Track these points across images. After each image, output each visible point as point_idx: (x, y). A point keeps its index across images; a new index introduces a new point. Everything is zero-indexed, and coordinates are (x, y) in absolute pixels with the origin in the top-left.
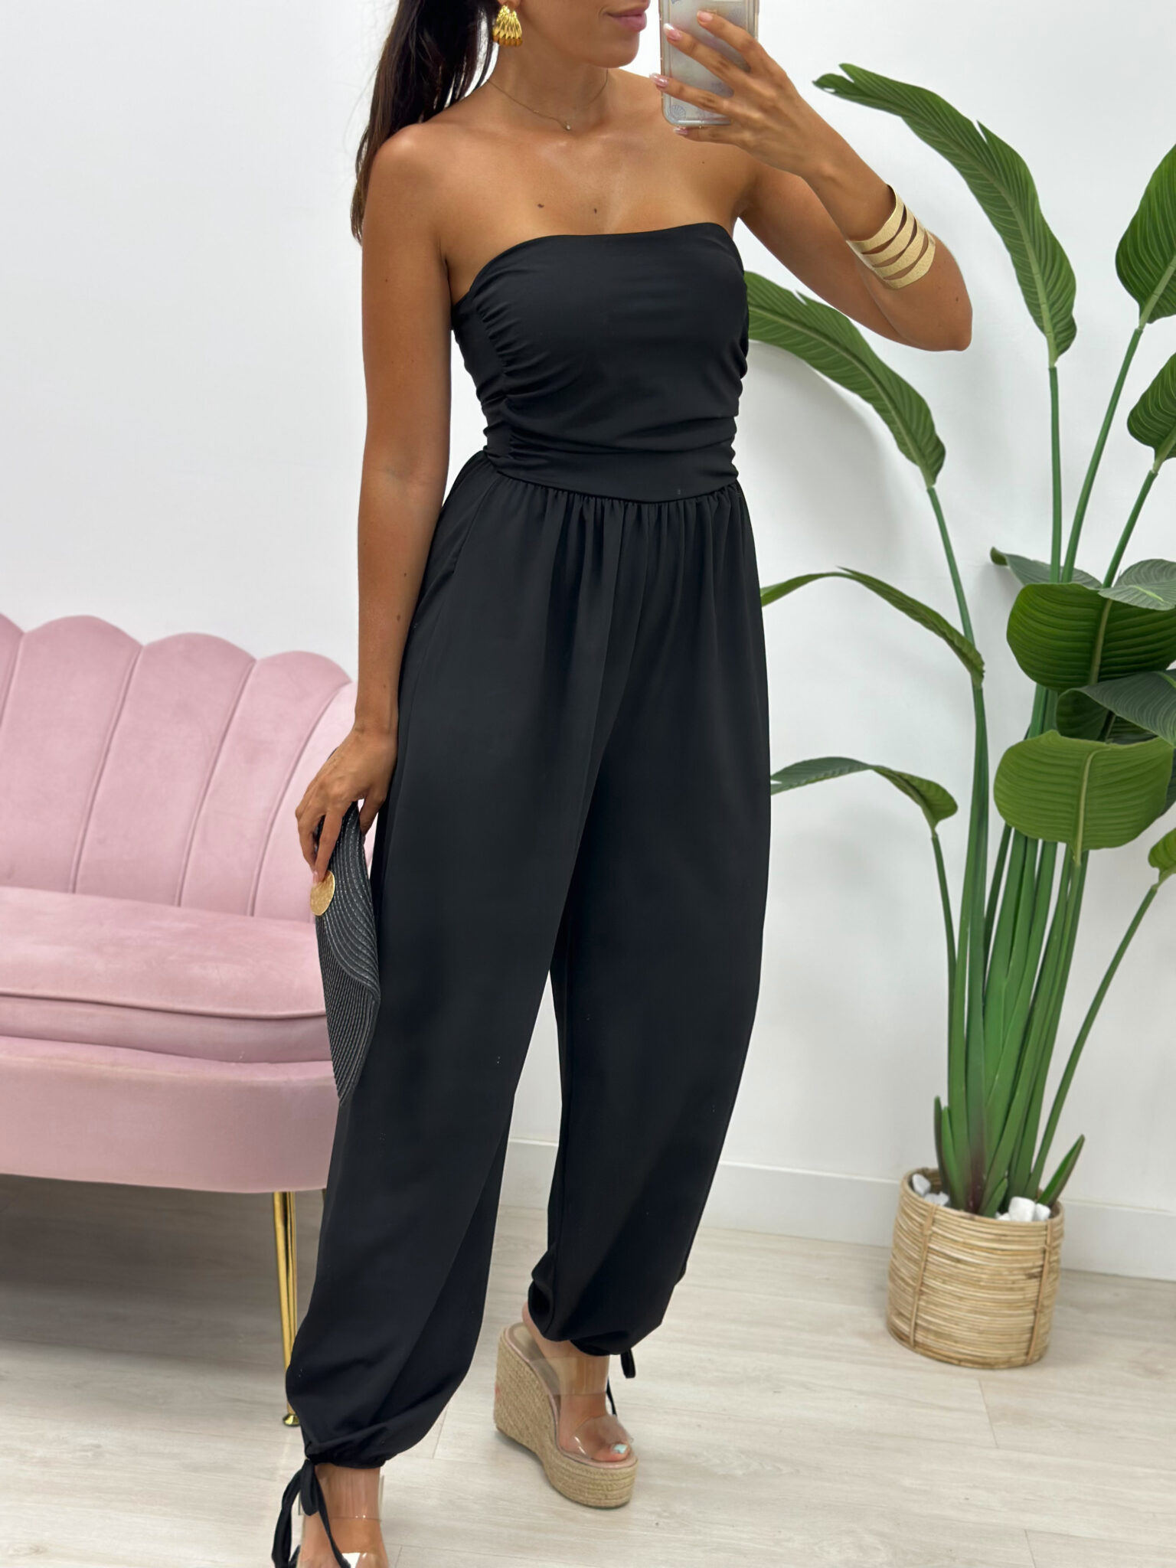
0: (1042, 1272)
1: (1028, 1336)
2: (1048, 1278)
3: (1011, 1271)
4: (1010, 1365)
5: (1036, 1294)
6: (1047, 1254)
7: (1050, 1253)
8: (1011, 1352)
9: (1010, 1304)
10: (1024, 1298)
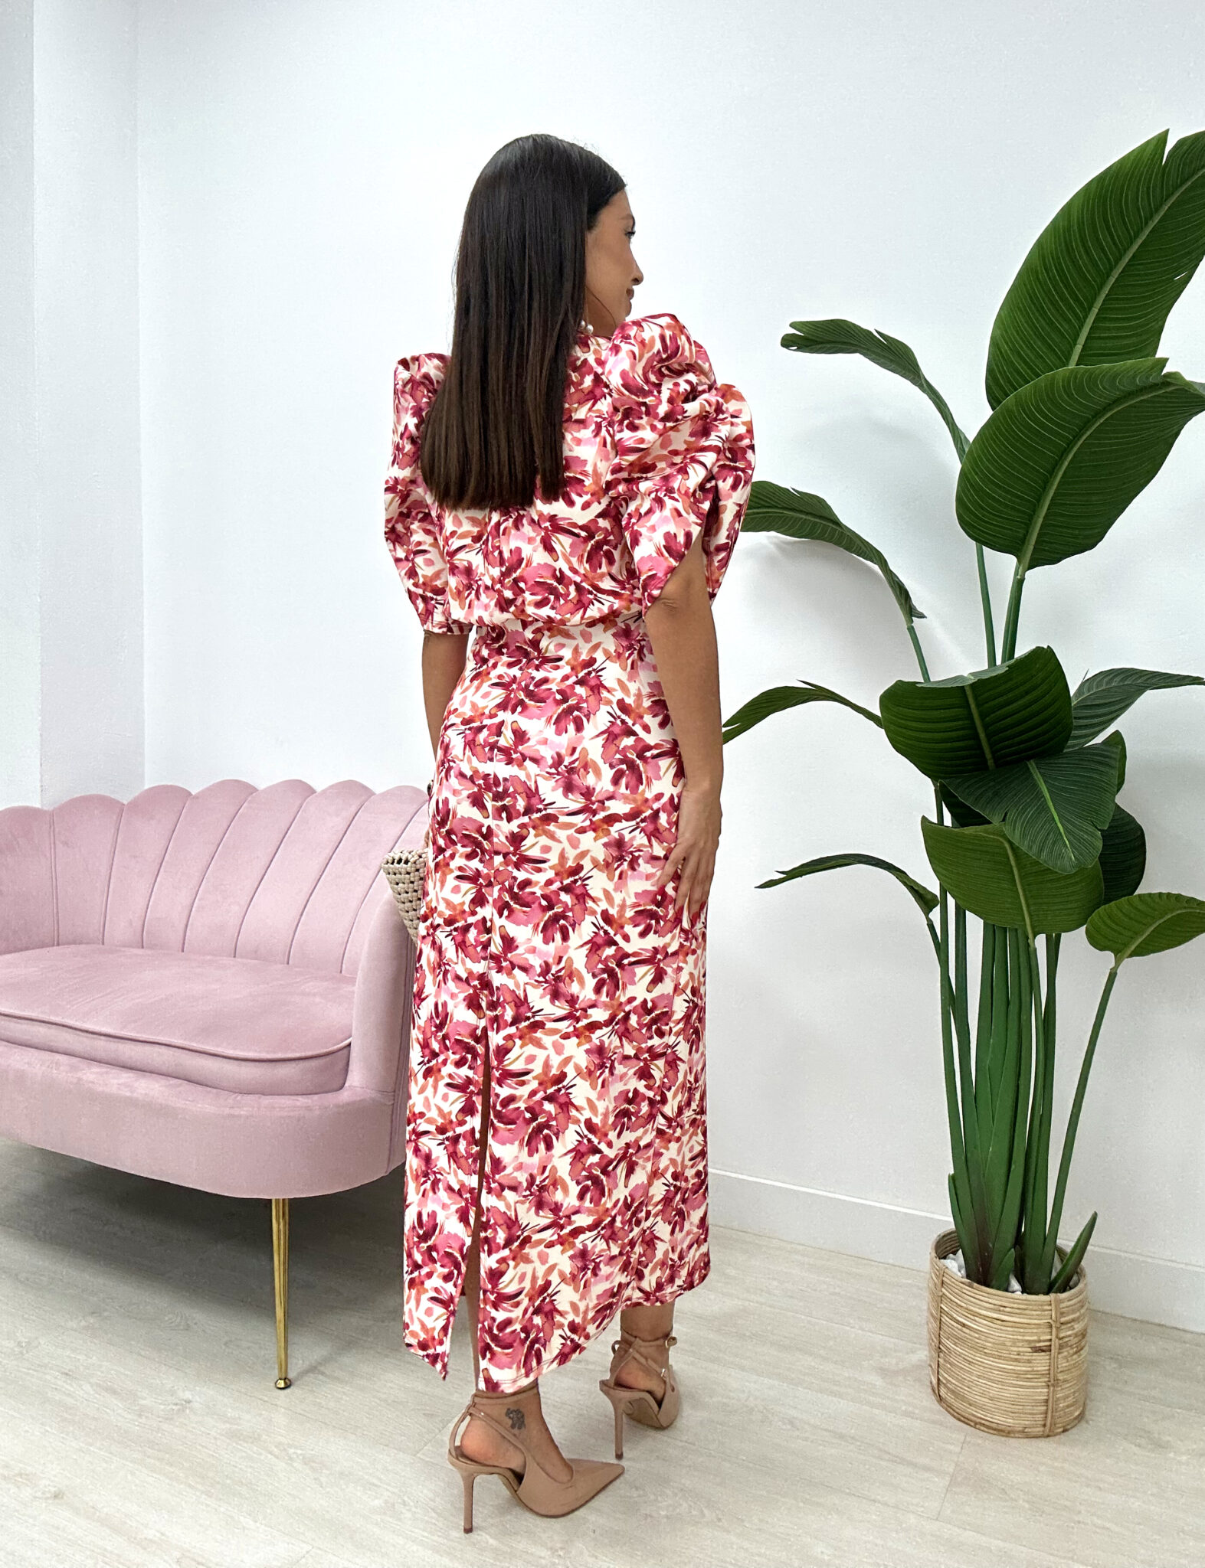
0: (1050, 1346)
1: (1045, 1408)
2: (1059, 1353)
3: (1014, 1342)
4: (1025, 1434)
5: (1047, 1368)
6: (1054, 1330)
7: (1058, 1329)
8: (1027, 1422)
9: (1018, 1375)
10: (1033, 1371)
